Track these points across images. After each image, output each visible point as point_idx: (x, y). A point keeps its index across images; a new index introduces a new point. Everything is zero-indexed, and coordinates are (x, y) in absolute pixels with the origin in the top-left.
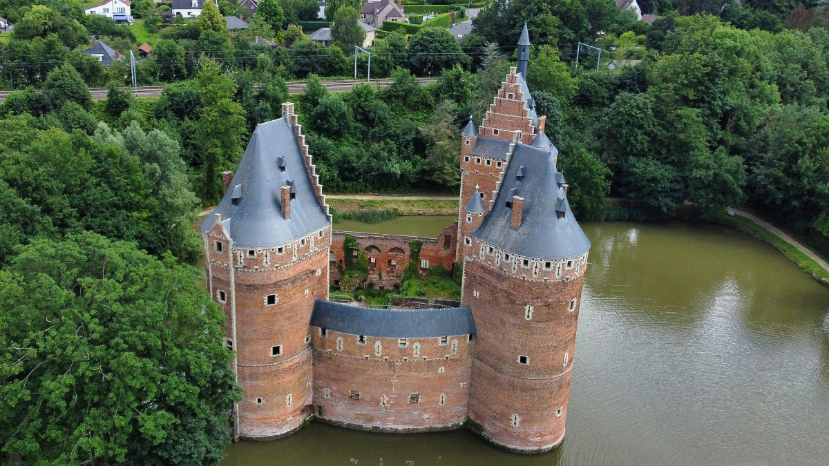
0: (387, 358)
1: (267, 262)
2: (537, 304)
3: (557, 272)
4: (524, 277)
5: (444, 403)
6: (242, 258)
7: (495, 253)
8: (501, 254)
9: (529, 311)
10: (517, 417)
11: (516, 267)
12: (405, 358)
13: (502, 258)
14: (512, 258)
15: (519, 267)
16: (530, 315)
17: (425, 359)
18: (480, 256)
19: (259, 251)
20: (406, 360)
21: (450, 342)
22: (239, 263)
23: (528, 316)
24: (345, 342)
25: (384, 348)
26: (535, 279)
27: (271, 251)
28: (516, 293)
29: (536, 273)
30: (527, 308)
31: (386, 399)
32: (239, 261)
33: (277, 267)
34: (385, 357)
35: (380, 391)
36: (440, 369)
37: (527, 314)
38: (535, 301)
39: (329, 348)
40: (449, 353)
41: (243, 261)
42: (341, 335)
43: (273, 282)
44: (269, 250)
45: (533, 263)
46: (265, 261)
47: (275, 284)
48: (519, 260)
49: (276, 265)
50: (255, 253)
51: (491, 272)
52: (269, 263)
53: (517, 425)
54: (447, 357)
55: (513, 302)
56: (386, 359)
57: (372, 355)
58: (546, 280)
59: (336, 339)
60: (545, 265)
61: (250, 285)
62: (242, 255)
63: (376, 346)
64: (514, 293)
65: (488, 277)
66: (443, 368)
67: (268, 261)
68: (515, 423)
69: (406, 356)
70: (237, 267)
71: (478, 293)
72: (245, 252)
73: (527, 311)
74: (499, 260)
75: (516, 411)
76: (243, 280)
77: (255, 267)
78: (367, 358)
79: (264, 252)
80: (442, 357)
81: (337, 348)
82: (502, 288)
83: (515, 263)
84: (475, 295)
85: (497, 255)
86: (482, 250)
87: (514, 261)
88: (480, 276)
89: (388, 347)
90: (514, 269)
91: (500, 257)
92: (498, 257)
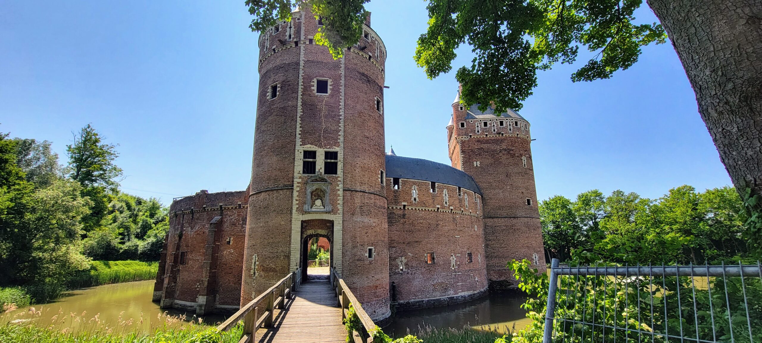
2: (527, 156)
5: (480, 264)
7: (490, 124)
8: (497, 123)
10: (536, 255)
11: (512, 128)
12: (462, 209)
13: (497, 126)
14: (507, 122)
17: (470, 213)
18: (476, 132)
20: (462, 212)
23: (525, 165)
24: (420, 190)
25: (450, 197)
26: (523, 135)
28: (514, 148)
29: (523, 131)
30: (523, 158)
31: (454, 259)
34: (451, 208)
35: (450, 250)
36: (475, 227)
37: (523, 163)
38: (526, 153)
39: (404, 201)
40: (477, 210)
42: (414, 183)
45: (521, 123)
46: (376, 52)
48: (512, 122)
50: (370, 37)
51: (487, 142)
52: (379, 59)
54: (478, 215)
55: (513, 156)
56: (452, 211)
57: (442, 205)
59: (411, 189)
63: (444, 195)
64: (513, 148)
65: (485, 146)
67: (378, 55)
69: (462, 207)
71: (478, 163)
73: (523, 161)
74: (496, 128)
75: (534, 250)
77: (370, 54)
78: (438, 209)
79: (376, 42)
80: (476, 213)
81: (412, 200)
82: (501, 149)
83: (510, 125)
84: (475, 166)
85: (492, 125)
86: (478, 126)
87: (508, 124)
88: (478, 149)
89: (452, 195)
90: (510, 129)
91: (495, 125)
92: (494, 126)
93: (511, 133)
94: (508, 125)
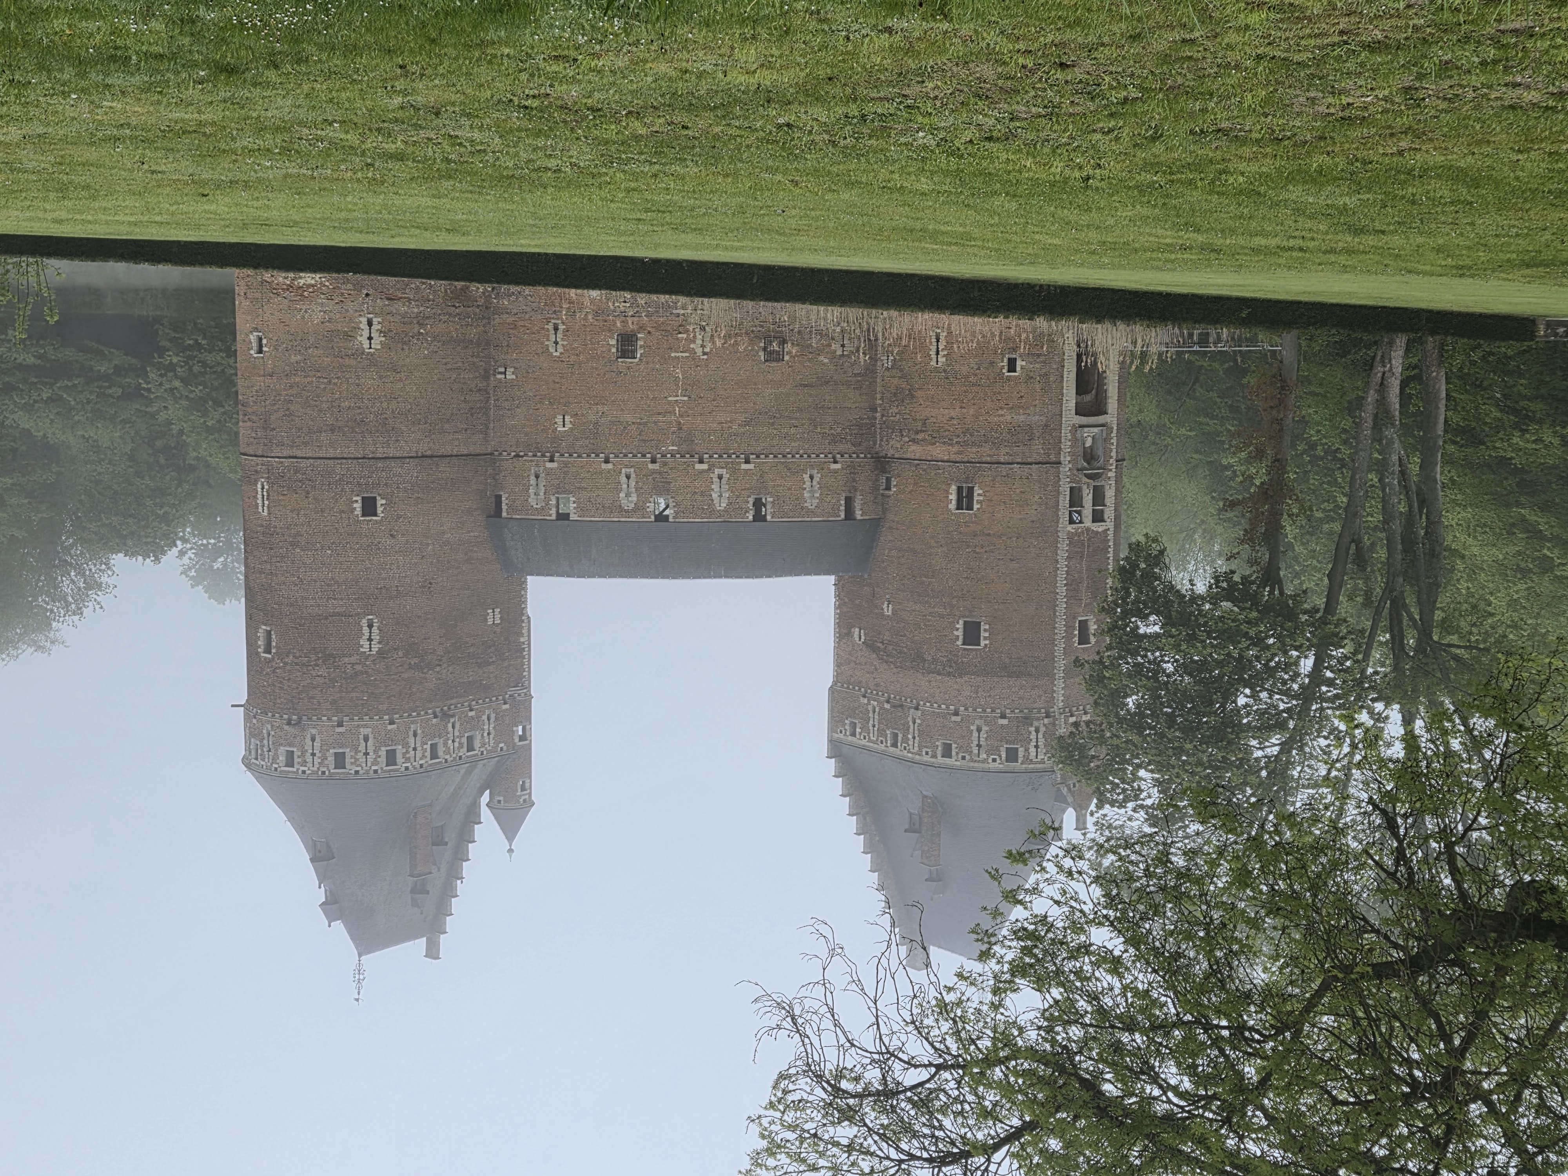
0: (699, 467)
1: (979, 730)
2: (354, 659)
3: (317, 744)
4: (392, 723)
5: (550, 327)
6: (1033, 743)
7: (461, 746)
8: (448, 752)
9: (370, 640)
10: (366, 345)
11: (411, 740)
12: (656, 466)
13: (445, 744)
14: (424, 757)
15: (406, 745)
16: (366, 630)
17: (607, 461)
18: (493, 716)
19: (994, 760)
20: (654, 461)
21: (547, 500)
22: (1043, 729)
23: (370, 626)
24: (800, 498)
25: (706, 493)
26: (366, 726)
27: (968, 757)
29: (366, 739)
30: (375, 648)
31: (696, 346)
32: (1040, 736)
33: (956, 713)
34: (704, 467)
35: (712, 366)
36: (568, 426)
37: (375, 630)
38: (359, 668)
39: (836, 471)
40: (549, 472)
41: (1033, 736)
42: (812, 513)
43: (966, 678)
44: (972, 760)
45: (375, 762)
46: (983, 735)
47: (961, 671)
48: (408, 760)
49: (958, 719)
50: (1004, 756)
52: (973, 728)
53: (364, 320)
54: (552, 460)
56: (701, 461)
57: (734, 471)
58: (340, 725)
59: (821, 499)
60: (348, 760)
61: (1018, 675)
62: (1032, 750)
66: (560, 429)
67: (975, 734)
68: (370, 323)
69: (654, 472)
70: (1046, 721)
72: (1027, 759)
73: (376, 637)
74: (450, 735)
75: (372, 360)
76: (1033, 688)
77: (1005, 722)
78: (747, 461)
79: (983, 756)
80: (566, 465)
81: (817, 477)
82: (438, 669)
83: (415, 749)
84: (497, 610)
85: (456, 744)
86: (489, 734)
87: (419, 754)
88: (489, 664)
89: (699, 497)
90: (415, 735)
91: (450, 742)
92: (453, 741)
93: (413, 722)
94: (419, 749)
